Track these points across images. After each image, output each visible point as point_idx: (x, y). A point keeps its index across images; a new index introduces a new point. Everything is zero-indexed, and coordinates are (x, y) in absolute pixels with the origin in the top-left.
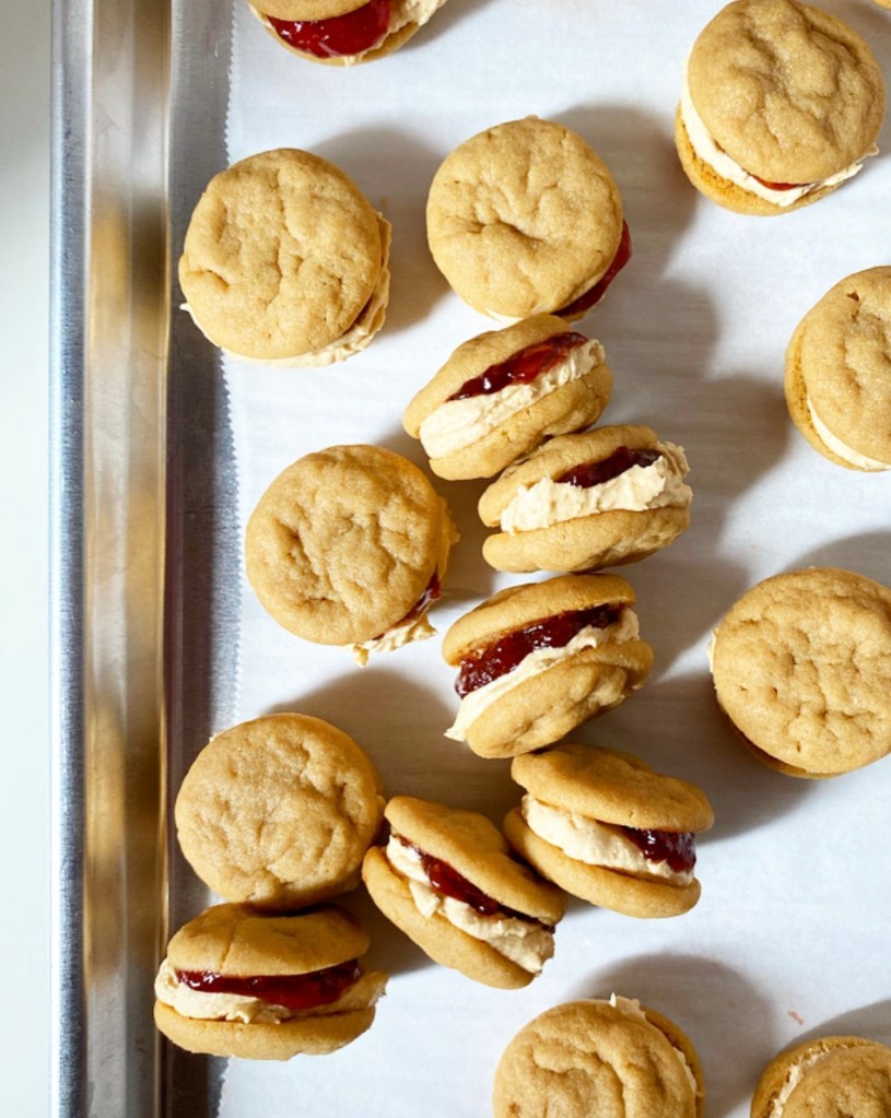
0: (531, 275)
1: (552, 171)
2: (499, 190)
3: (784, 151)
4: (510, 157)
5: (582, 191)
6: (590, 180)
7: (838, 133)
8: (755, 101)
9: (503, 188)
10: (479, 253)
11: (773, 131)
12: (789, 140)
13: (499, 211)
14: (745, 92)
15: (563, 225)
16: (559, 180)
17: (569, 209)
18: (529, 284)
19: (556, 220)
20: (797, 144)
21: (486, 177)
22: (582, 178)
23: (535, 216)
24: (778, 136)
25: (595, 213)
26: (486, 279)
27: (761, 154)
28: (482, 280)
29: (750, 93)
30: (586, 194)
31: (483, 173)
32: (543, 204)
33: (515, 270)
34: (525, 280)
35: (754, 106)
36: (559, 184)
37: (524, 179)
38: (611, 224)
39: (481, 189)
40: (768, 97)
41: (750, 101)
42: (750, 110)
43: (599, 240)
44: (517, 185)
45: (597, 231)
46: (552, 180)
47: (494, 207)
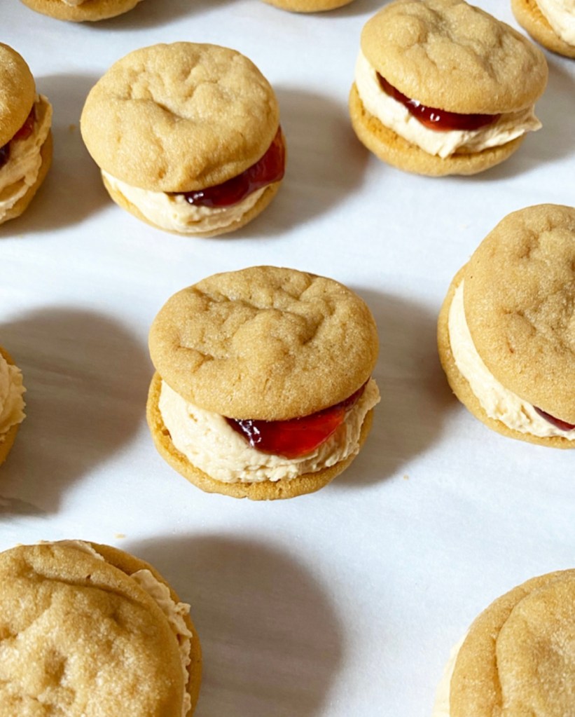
0: (164, 139)
1: (215, 71)
2: (159, 76)
3: (441, 72)
4: (178, 53)
5: (240, 89)
6: (250, 84)
7: (498, 72)
8: (418, 34)
9: (162, 74)
10: (118, 114)
11: (432, 56)
12: (447, 63)
13: (153, 91)
14: (408, 24)
15: (210, 107)
16: (219, 79)
17: (222, 97)
18: (161, 148)
19: (205, 102)
20: (454, 68)
21: (150, 66)
22: (243, 80)
23: (186, 100)
24: (436, 61)
25: (245, 105)
26: (119, 140)
27: (419, 74)
28: (115, 140)
29: (412, 25)
30: (242, 92)
31: (149, 62)
32: (198, 93)
33: (149, 133)
34: (158, 143)
35: (416, 38)
36: (219, 82)
37: (186, 73)
38: (261, 119)
39: (142, 75)
40: (431, 35)
41: (412, 32)
42: (412, 39)
43: (244, 125)
44: (177, 74)
45: (243, 117)
46: (213, 76)
47: (150, 88)
